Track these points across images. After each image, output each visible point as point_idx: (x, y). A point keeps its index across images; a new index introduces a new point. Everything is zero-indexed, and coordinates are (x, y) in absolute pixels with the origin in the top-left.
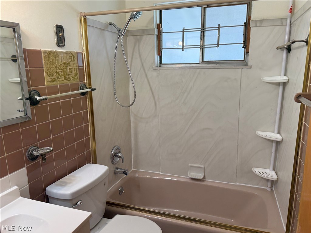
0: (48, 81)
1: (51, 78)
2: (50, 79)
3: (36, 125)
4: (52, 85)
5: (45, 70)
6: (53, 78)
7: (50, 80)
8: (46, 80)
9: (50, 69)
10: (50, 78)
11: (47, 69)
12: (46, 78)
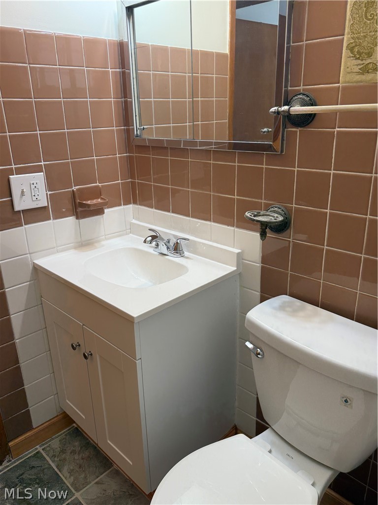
0: (349, 70)
1: (362, 62)
2: (357, 65)
3: (296, 169)
4: (359, 82)
5: (348, 40)
6: (369, 61)
7: (357, 69)
8: (344, 69)
9: (365, 37)
10: (359, 62)
11: (353, 38)
12: (345, 63)
